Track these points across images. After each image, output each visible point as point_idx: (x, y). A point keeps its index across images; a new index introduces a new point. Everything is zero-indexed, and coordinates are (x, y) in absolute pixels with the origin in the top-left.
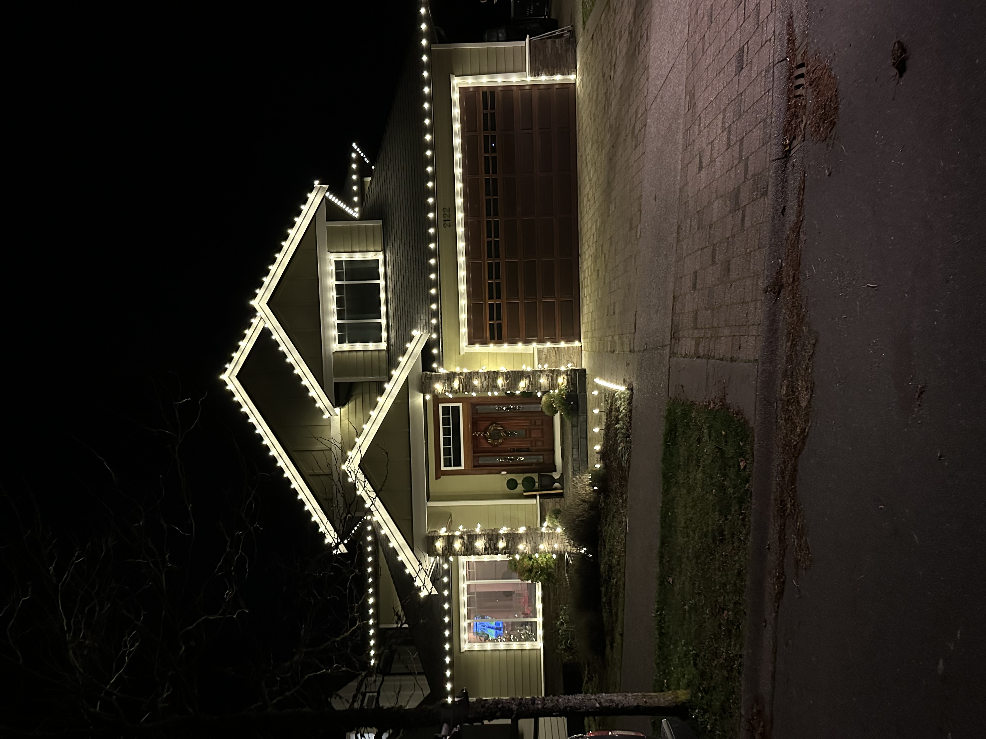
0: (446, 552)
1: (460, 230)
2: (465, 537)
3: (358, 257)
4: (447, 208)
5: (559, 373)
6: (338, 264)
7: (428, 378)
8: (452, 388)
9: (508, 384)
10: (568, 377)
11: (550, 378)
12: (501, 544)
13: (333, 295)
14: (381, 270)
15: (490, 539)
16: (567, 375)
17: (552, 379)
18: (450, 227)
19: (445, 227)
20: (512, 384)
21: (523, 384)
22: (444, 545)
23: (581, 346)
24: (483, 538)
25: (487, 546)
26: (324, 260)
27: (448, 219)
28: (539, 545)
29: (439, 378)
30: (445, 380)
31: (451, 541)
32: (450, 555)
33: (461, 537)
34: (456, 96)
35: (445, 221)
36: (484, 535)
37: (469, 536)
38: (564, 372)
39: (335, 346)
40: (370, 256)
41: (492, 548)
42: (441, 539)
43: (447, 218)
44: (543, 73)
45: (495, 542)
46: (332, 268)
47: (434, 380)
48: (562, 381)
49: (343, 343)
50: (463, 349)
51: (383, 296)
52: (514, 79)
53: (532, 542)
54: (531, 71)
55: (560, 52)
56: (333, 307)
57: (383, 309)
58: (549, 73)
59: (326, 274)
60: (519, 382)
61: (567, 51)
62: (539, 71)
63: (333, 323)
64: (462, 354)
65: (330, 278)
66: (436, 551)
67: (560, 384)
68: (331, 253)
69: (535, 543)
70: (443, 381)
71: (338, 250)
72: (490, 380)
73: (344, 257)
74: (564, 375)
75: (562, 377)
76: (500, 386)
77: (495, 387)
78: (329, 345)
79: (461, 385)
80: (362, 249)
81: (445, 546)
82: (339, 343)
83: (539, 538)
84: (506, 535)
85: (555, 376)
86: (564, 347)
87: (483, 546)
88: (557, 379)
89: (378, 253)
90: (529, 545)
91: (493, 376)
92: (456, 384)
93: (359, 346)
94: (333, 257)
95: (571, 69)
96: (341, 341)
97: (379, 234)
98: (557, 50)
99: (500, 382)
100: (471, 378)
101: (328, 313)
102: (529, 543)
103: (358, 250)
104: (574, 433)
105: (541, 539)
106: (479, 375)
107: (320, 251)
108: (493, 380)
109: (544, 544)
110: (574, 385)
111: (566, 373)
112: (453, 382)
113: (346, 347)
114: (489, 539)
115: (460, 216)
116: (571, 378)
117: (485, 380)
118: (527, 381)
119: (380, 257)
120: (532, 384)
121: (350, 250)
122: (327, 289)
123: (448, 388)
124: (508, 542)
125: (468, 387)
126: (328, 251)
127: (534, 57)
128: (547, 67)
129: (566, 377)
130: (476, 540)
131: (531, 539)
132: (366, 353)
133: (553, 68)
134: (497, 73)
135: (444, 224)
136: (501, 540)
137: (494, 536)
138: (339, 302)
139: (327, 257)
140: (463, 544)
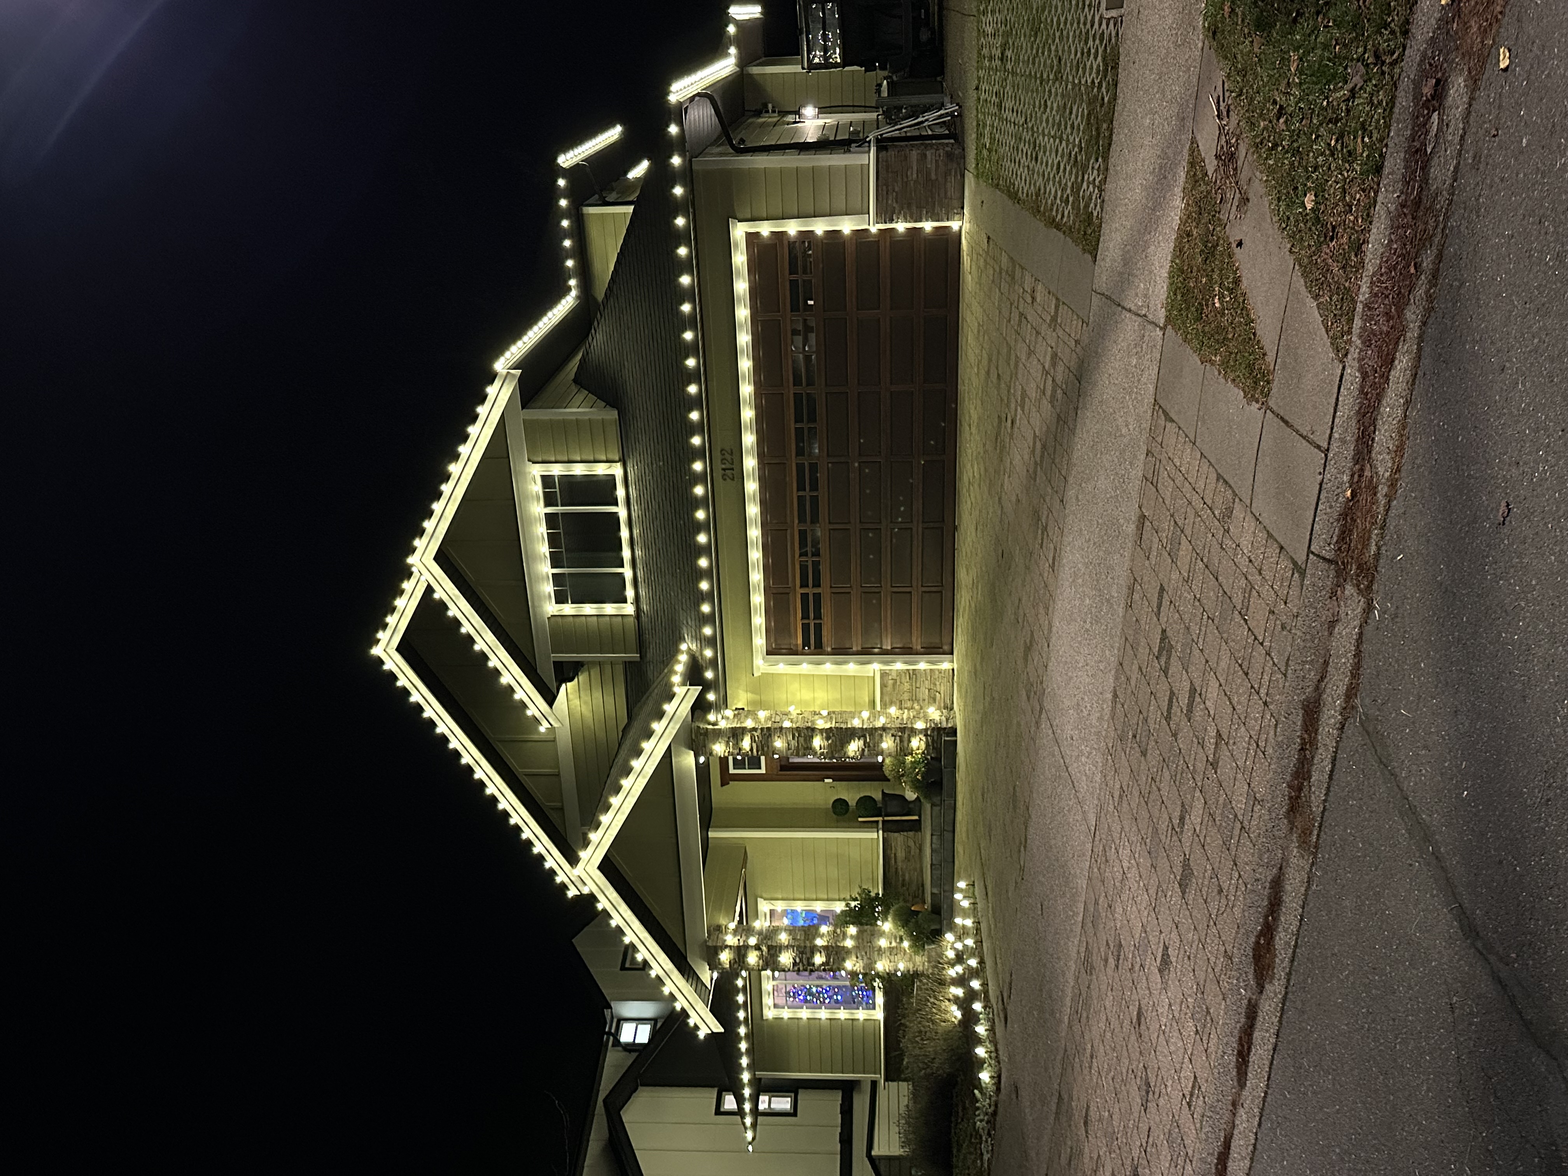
0: (736, 966)
1: (751, 487)
2: (764, 948)
3: (579, 470)
4: (728, 448)
5: (913, 732)
6: (547, 481)
7: (701, 734)
8: (740, 749)
9: (829, 745)
10: (927, 739)
11: (898, 738)
12: (819, 959)
13: (541, 530)
14: (620, 493)
15: (802, 953)
16: (926, 735)
17: (901, 741)
18: (733, 479)
19: (725, 480)
20: (836, 746)
21: (854, 748)
22: (732, 957)
23: (953, 670)
24: (790, 951)
25: (798, 960)
26: (524, 474)
27: (731, 466)
28: (875, 963)
29: (718, 734)
30: (729, 738)
31: (743, 952)
32: (741, 970)
33: (757, 948)
34: (740, 259)
35: (724, 469)
36: (793, 947)
37: (770, 948)
38: (921, 731)
39: (551, 608)
40: (601, 469)
41: (805, 963)
42: (727, 950)
43: (728, 466)
44: (901, 217)
45: (808, 955)
46: (537, 488)
47: (710, 736)
48: (917, 743)
49: (563, 603)
50: (759, 669)
51: (624, 533)
52: (847, 226)
53: (865, 958)
54: (878, 214)
55: (933, 177)
56: (544, 549)
57: (626, 553)
58: (911, 217)
59: (527, 497)
60: (849, 743)
61: (947, 174)
62: (893, 213)
63: (544, 574)
64: (755, 675)
65: (536, 503)
66: (720, 964)
67: (915, 748)
68: (534, 463)
69: (870, 959)
70: (726, 739)
71: (546, 458)
72: (802, 740)
73: (557, 470)
74: (922, 736)
75: (918, 738)
76: (818, 748)
77: (809, 749)
78: (541, 607)
79: (754, 745)
80: (585, 458)
81: (734, 959)
82: (556, 603)
83: (876, 953)
84: (826, 948)
85: (906, 735)
86: (925, 670)
87: (792, 960)
88: (910, 741)
89: (614, 464)
90: (861, 962)
91: (806, 733)
92: (746, 743)
93: (589, 609)
94: (537, 471)
95: (952, 209)
96: (560, 599)
97: (613, 433)
98: (928, 174)
99: (818, 742)
100: (770, 735)
101: (535, 558)
102: (860, 958)
103: (579, 459)
104: (934, 815)
105: (878, 954)
106: (784, 731)
107: (514, 463)
108: (805, 740)
109: (884, 960)
110: (937, 749)
111: (925, 732)
112: (742, 740)
113: (569, 609)
114: (800, 953)
115: (750, 463)
116: (933, 740)
117: (793, 738)
118: (861, 742)
119: (617, 470)
120: (869, 746)
121: (566, 459)
122: (530, 521)
123: (734, 749)
124: (828, 957)
125: (766, 749)
126: (529, 460)
127: (884, 188)
128: (909, 206)
129: (924, 738)
130: (780, 952)
131: (863, 953)
132: (601, 619)
133: (920, 207)
134: (815, 217)
135: (723, 475)
136: (818, 954)
137: (808, 950)
138: (553, 540)
139: (527, 470)
140: (761, 957)
